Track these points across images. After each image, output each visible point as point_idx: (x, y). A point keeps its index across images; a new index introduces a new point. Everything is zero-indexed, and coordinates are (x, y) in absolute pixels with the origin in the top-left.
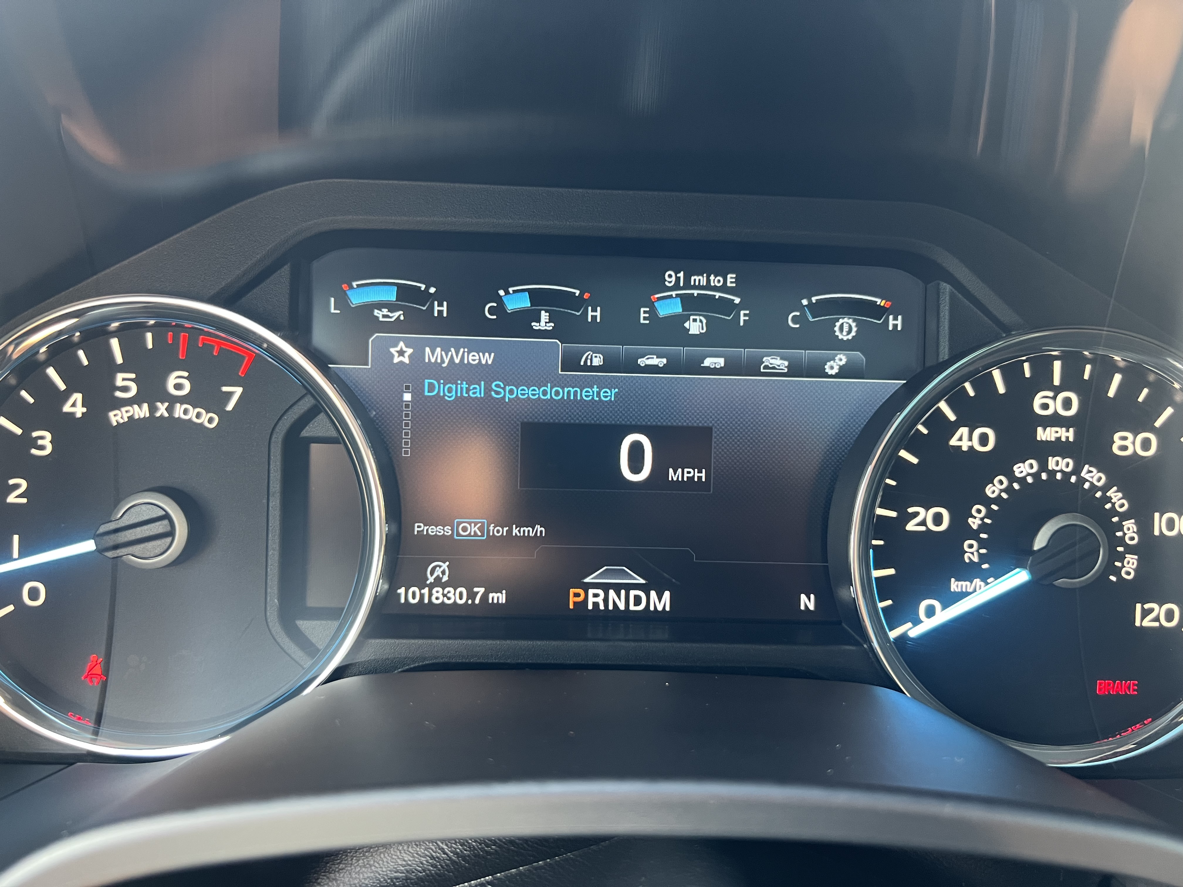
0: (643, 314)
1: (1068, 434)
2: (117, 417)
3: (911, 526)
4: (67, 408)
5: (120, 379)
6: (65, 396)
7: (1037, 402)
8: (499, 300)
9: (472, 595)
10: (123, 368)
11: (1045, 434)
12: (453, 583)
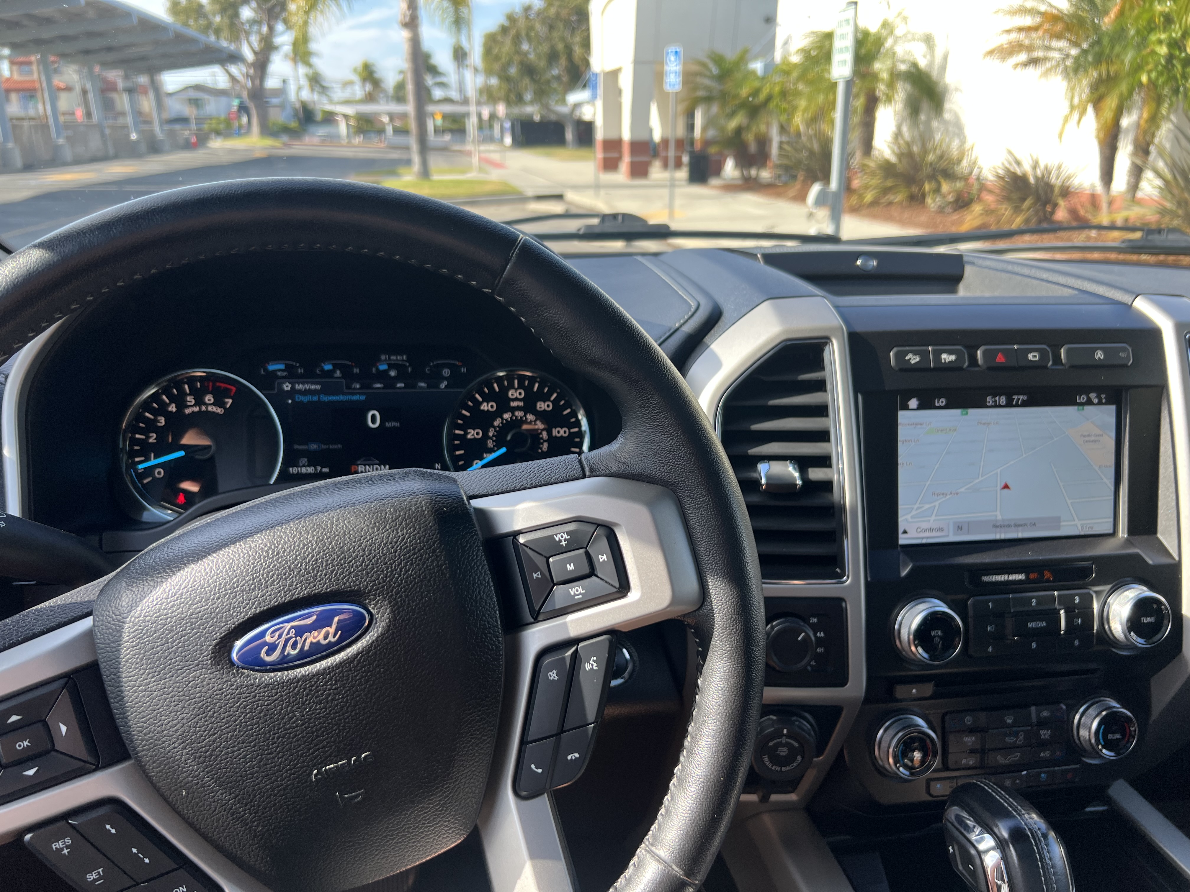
0: (374, 370)
1: (521, 404)
2: (188, 411)
3: (469, 436)
4: (170, 409)
5: (188, 398)
6: (169, 405)
7: (510, 393)
8: (322, 367)
9: (316, 469)
10: (189, 395)
11: (513, 404)
12: (309, 465)
